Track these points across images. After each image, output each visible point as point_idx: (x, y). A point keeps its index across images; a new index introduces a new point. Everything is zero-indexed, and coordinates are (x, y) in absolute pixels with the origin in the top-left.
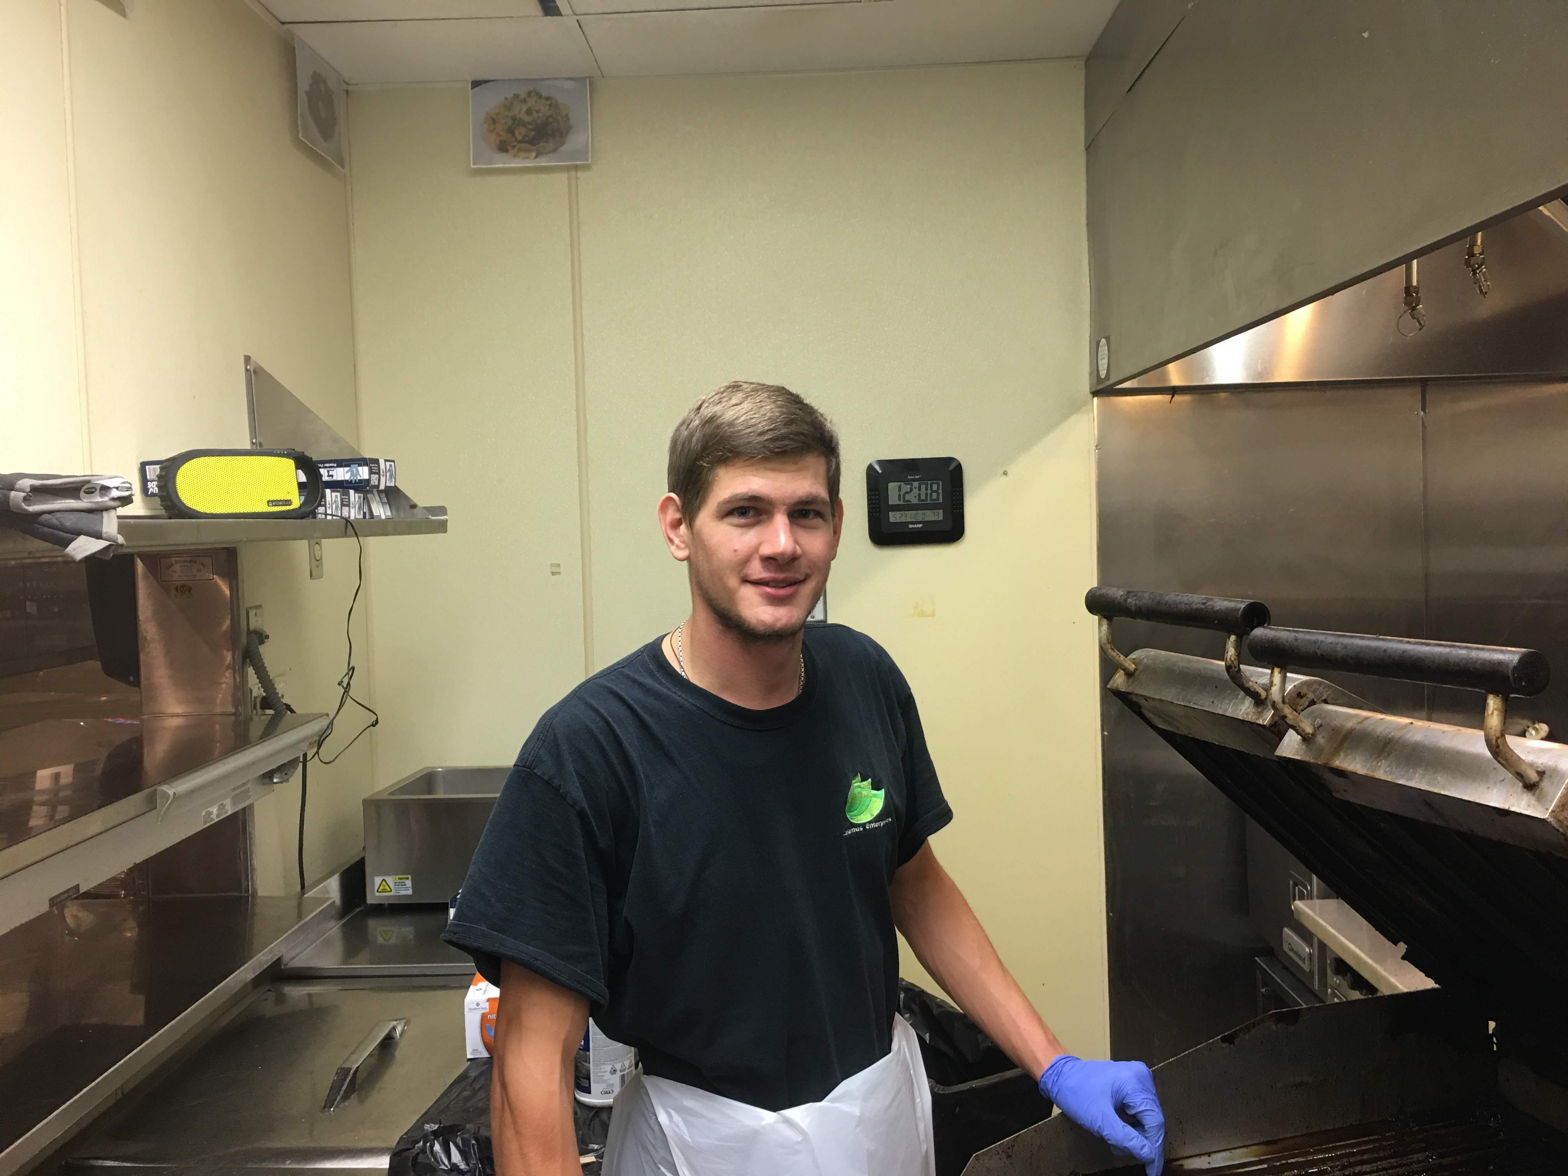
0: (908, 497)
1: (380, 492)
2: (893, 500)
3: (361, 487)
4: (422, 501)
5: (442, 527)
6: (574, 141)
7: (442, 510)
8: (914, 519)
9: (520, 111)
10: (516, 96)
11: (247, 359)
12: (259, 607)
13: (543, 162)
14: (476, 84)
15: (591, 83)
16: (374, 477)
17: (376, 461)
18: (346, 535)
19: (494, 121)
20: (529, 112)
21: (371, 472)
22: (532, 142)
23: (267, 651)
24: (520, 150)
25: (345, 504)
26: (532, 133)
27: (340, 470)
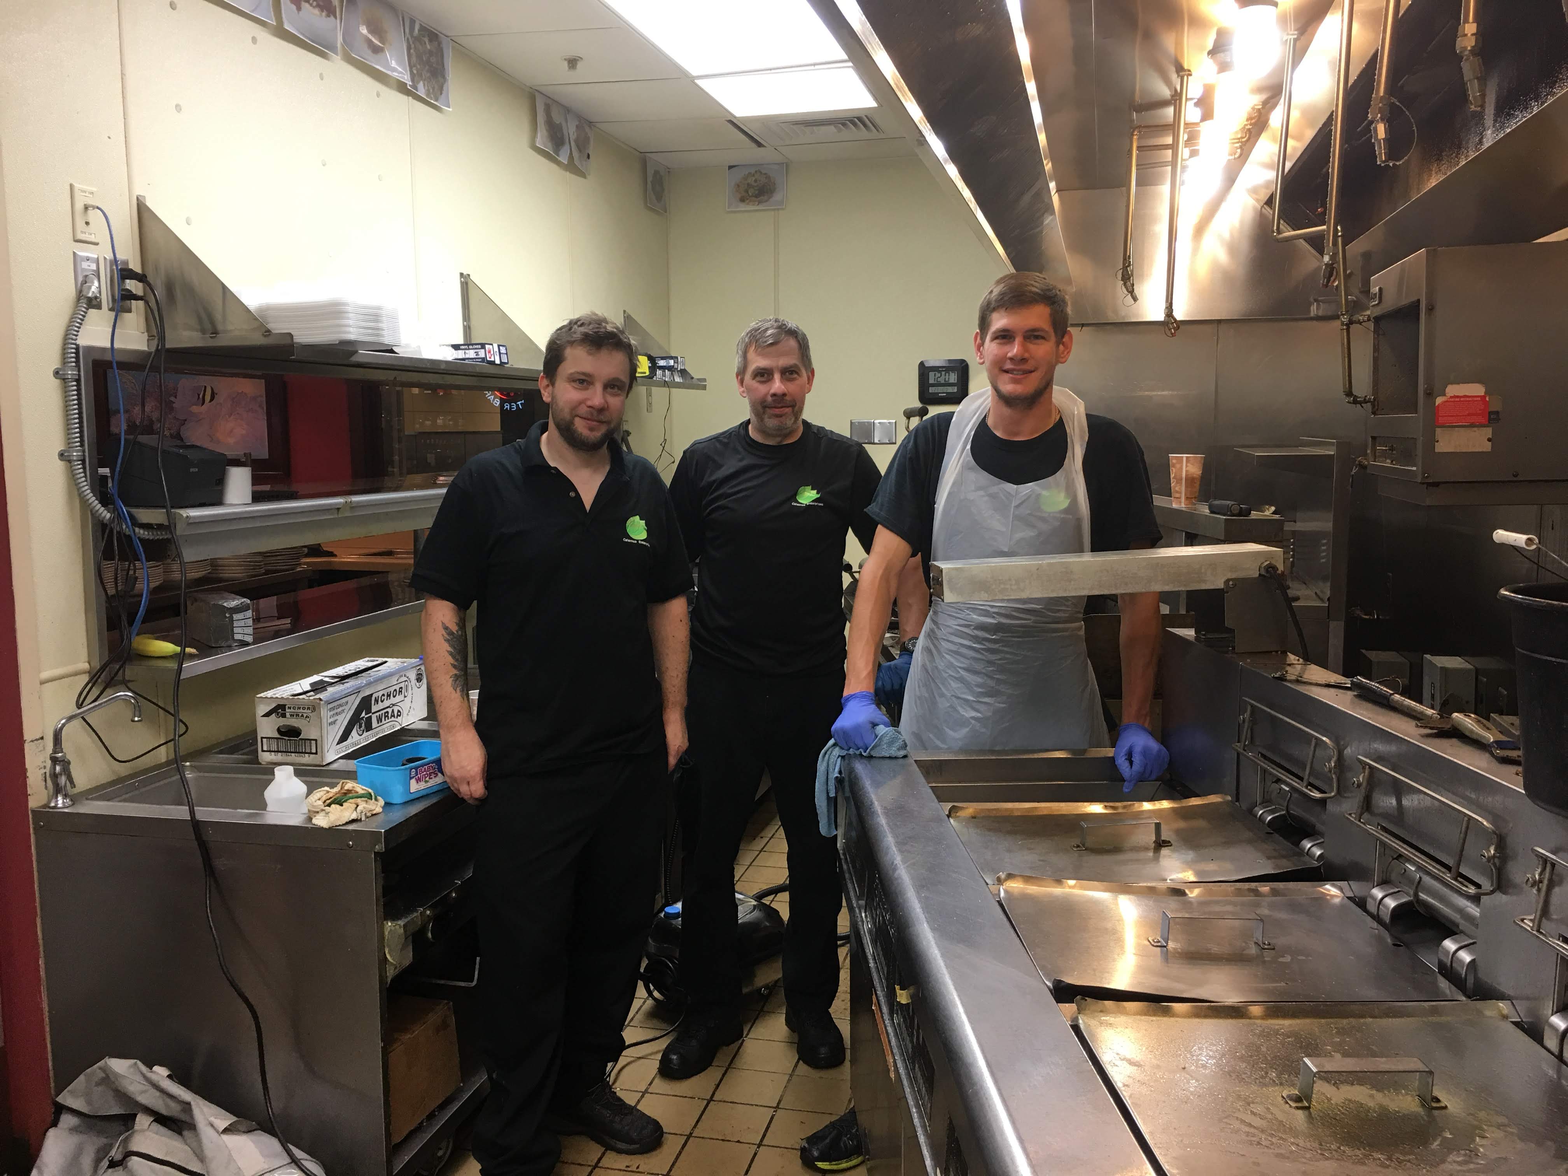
0: (939, 380)
1: (678, 371)
2: (931, 381)
3: (670, 368)
4: (696, 376)
5: (704, 388)
6: (777, 197)
7: (705, 380)
8: (942, 391)
9: (751, 180)
10: (750, 173)
11: (625, 311)
12: (627, 421)
13: (760, 207)
14: (730, 167)
15: (787, 166)
16: (676, 365)
17: (677, 358)
18: (664, 386)
19: (738, 186)
20: (756, 181)
21: (674, 362)
22: (756, 197)
23: (630, 438)
24: (751, 201)
25: (664, 375)
26: (757, 192)
27: (662, 361)
